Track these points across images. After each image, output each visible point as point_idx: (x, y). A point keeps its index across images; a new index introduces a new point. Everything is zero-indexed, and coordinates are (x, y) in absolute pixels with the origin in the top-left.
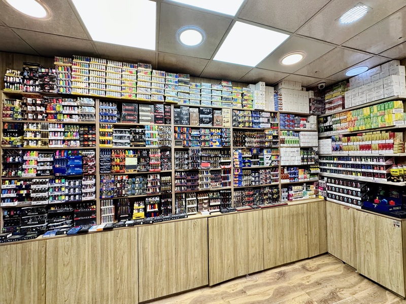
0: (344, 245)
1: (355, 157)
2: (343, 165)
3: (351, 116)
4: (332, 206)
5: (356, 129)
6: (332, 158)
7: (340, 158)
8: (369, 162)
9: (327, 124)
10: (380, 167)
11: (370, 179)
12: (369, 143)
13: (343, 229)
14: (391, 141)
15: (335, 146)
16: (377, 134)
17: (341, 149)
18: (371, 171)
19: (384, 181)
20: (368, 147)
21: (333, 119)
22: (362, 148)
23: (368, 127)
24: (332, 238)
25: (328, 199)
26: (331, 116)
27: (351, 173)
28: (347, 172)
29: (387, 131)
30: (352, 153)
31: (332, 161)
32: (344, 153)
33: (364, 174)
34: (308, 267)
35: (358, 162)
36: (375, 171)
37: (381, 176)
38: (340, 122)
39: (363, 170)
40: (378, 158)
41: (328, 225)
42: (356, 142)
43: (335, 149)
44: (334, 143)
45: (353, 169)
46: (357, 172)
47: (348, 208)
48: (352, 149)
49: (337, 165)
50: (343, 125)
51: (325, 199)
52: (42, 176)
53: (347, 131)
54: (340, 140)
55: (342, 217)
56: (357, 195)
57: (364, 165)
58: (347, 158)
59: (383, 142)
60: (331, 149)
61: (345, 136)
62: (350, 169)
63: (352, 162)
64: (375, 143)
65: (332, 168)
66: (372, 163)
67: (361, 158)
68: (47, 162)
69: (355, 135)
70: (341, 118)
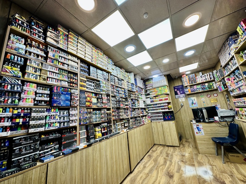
0: (160, 137)
1: (159, 104)
2: (155, 107)
3: (156, 90)
4: (154, 124)
5: (158, 94)
6: (151, 105)
7: (153, 105)
8: (163, 105)
9: (148, 93)
10: (166, 106)
11: (164, 110)
12: (161, 99)
13: (159, 132)
14: (167, 98)
15: (151, 101)
16: (163, 96)
17: (153, 102)
18: (164, 107)
19: (167, 110)
20: (161, 100)
21: (150, 91)
22: (160, 100)
23: (161, 94)
24: (156, 137)
25: (152, 121)
26: (148, 90)
27: (158, 109)
28: (156, 109)
29: (165, 95)
30: (157, 103)
31: (151, 106)
32: (155, 103)
33: (162, 109)
34: (154, 150)
35: (160, 105)
36: (165, 107)
37: (166, 109)
38: (152, 92)
39: (161, 108)
40: (165, 103)
41: (153, 132)
42: (158, 99)
43: (152, 102)
44: (151, 100)
45: (158, 108)
46: (160, 109)
47: (159, 122)
48: (157, 101)
49: (153, 107)
50: (154, 93)
51: (151, 122)
52: (40, 105)
53: (155, 95)
54: (153, 98)
55: (158, 127)
56: (162, 117)
57: (162, 106)
58: (156, 104)
59: (165, 98)
60: (150, 102)
61: (154, 97)
62: (157, 108)
63: (158, 105)
64: (163, 99)
65: (151, 109)
66: (164, 105)
67: (160, 104)
68: (45, 94)
69: (157, 96)
70: (153, 91)
